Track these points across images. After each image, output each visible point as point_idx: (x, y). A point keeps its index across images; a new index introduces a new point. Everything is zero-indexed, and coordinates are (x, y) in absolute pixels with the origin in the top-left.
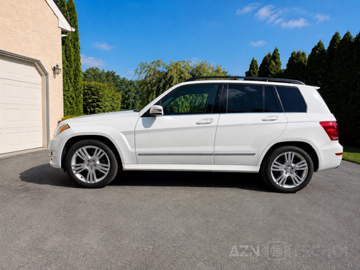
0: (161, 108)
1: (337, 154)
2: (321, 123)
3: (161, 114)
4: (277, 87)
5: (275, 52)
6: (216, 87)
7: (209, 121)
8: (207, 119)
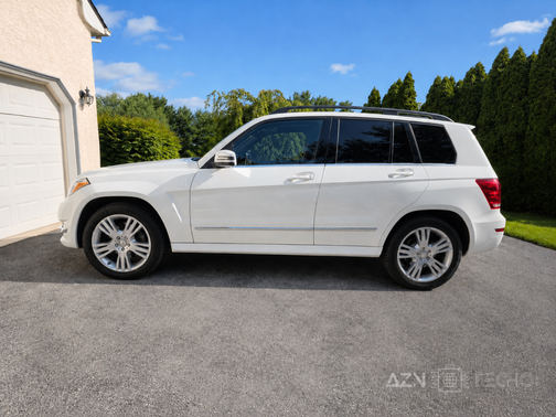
0: (233, 154)
1: (498, 230)
2: (478, 181)
3: (232, 164)
4: (413, 124)
5: (407, 78)
6: (321, 122)
7: (308, 177)
8: (304, 174)
